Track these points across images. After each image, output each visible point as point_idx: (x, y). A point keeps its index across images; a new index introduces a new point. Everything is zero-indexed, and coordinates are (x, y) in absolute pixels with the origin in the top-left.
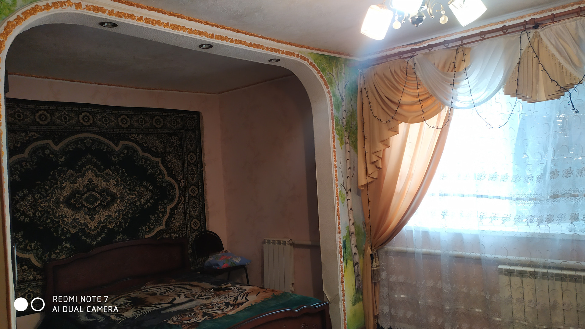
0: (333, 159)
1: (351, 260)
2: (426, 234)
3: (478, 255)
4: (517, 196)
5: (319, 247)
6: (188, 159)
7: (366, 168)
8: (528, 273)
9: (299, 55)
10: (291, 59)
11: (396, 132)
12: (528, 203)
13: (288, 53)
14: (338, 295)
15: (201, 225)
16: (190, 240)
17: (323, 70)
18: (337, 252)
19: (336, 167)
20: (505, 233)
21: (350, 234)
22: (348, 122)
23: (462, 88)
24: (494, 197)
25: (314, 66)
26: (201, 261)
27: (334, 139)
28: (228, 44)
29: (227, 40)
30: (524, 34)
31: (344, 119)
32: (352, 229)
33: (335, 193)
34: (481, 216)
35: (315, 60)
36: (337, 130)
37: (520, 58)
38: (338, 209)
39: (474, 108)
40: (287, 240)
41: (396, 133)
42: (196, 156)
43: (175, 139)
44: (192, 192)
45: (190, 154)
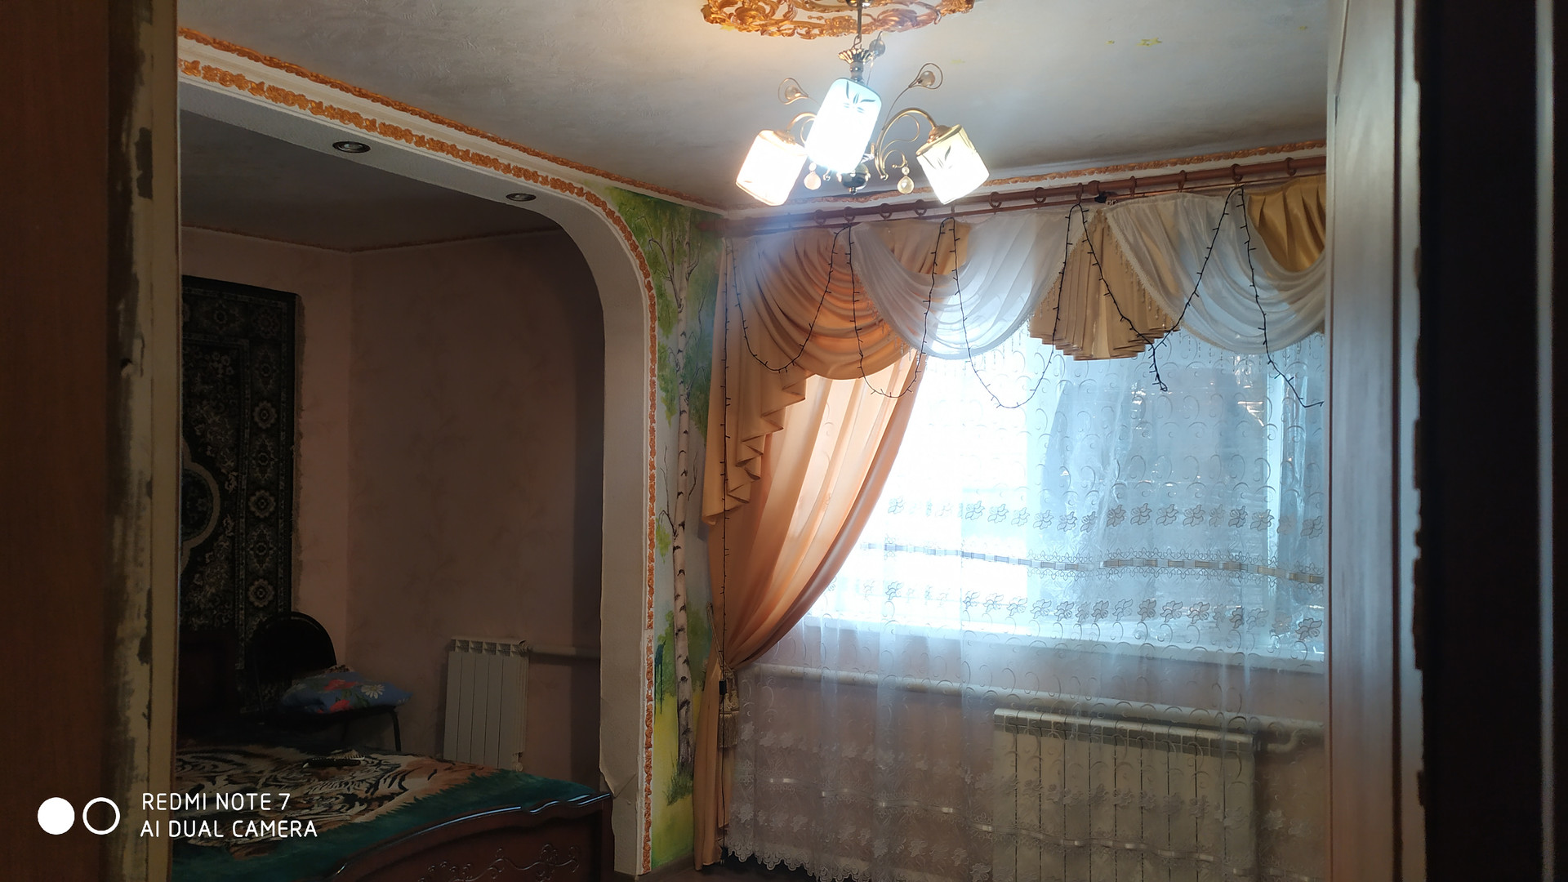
0: (646, 449)
1: (672, 695)
2: (849, 635)
3: (956, 685)
4: (1043, 559)
5: (596, 662)
6: (253, 417)
7: (725, 474)
8: (1052, 727)
9: (584, 192)
10: (564, 199)
11: (799, 395)
12: (1062, 574)
13: (556, 184)
14: (634, 778)
15: (276, 596)
16: (243, 636)
17: (640, 231)
18: (641, 672)
19: (653, 467)
20: (1013, 637)
21: (675, 632)
22: (689, 360)
23: (947, 311)
24: (996, 559)
25: (617, 221)
26: (270, 692)
27: (653, 400)
28: (411, 147)
29: (408, 138)
30: (1075, 212)
31: (680, 353)
32: (682, 619)
33: (646, 529)
34: (968, 599)
35: (621, 205)
36: (662, 378)
37: (1065, 263)
38: (651, 571)
39: (969, 359)
40: (513, 642)
41: (798, 398)
42: (278, 412)
43: (219, 362)
44: (259, 508)
45: (261, 405)
